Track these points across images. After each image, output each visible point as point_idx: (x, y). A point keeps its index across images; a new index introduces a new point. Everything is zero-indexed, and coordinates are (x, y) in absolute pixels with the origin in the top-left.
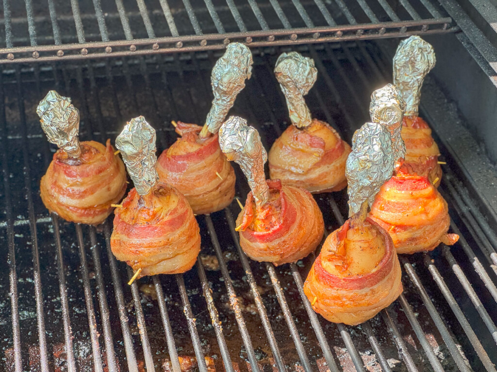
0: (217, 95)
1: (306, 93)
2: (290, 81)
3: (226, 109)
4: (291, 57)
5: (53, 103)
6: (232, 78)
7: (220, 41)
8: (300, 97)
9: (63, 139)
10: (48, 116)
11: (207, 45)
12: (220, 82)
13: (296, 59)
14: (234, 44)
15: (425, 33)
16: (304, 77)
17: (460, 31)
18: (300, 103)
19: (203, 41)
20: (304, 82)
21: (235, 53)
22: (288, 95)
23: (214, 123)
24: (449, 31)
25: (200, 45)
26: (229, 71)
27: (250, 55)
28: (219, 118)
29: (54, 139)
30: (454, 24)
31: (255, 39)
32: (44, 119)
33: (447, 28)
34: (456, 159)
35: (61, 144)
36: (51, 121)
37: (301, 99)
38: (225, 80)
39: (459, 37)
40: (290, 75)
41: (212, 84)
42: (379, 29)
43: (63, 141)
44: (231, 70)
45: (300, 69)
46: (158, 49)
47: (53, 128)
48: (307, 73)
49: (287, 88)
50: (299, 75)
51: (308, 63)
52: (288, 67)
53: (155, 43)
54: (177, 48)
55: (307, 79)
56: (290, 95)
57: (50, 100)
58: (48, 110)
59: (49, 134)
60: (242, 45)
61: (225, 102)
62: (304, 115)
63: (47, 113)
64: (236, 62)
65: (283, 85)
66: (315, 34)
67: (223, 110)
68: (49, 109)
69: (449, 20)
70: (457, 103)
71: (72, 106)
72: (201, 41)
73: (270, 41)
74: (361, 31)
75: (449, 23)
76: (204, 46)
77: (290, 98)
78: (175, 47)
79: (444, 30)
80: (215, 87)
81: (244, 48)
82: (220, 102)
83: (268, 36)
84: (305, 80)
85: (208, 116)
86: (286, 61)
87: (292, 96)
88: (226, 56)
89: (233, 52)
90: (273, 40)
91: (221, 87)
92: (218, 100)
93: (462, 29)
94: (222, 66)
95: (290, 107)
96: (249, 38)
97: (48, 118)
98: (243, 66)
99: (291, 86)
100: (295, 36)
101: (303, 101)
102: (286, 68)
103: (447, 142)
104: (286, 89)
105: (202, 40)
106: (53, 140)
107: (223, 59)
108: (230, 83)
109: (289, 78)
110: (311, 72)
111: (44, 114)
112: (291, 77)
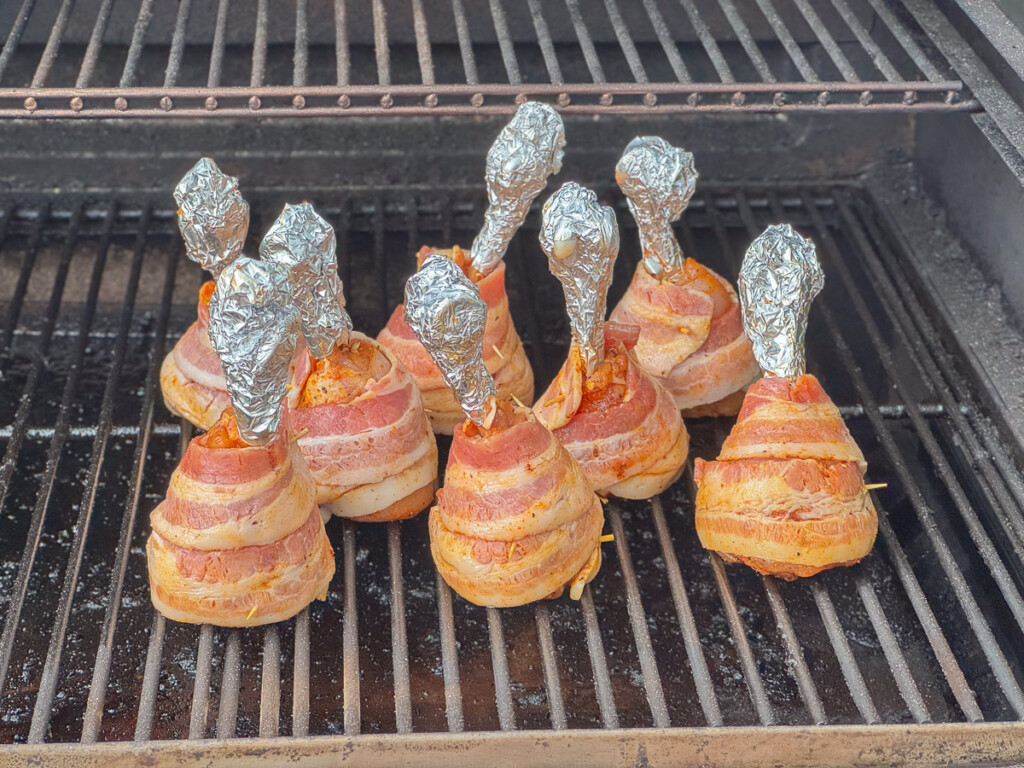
0: (493, 197)
1: (676, 217)
2: (643, 191)
3: (508, 226)
4: (647, 146)
5: (202, 178)
6: (521, 164)
7: (509, 99)
8: (664, 224)
9: (214, 254)
10: (191, 203)
11: (483, 105)
12: (499, 170)
13: (657, 148)
14: (531, 103)
15: (910, 107)
16: (668, 184)
17: (981, 109)
18: (663, 236)
19: (476, 96)
20: (668, 194)
21: (530, 117)
22: (641, 218)
23: (486, 253)
24: (957, 106)
25: (471, 105)
26: (518, 152)
27: (560, 127)
28: (495, 245)
29: (197, 251)
30: (966, 93)
31: (575, 98)
32: (185, 210)
33: (954, 101)
34: (982, 375)
35: (209, 262)
36: (195, 212)
37: (665, 229)
38: (509, 166)
39: (977, 118)
40: (642, 179)
41: (486, 177)
42: (818, 93)
43: (212, 257)
44: (522, 151)
45: (662, 167)
46: (392, 106)
47: (197, 227)
48: (674, 176)
49: (639, 206)
50: (661, 179)
51: (677, 158)
52: (639, 163)
53: (386, 94)
54: (427, 106)
55: (674, 187)
56: (645, 218)
57: (199, 172)
58: (192, 191)
59: (189, 239)
60: (546, 107)
61: (507, 213)
62: (670, 259)
63: (189, 197)
64: (531, 135)
65: (632, 199)
66: (690, 97)
67: (503, 228)
68: (195, 189)
69: (958, 85)
70: (1000, 284)
71: (238, 194)
72: (472, 95)
73: (605, 105)
74: (782, 96)
75: (958, 92)
76: (476, 107)
77: (644, 224)
78: (424, 105)
79: (947, 105)
80: (490, 182)
81: (549, 113)
82: (498, 212)
83: (600, 95)
84: (669, 190)
85: (475, 241)
86: (636, 151)
87: (648, 220)
88: (512, 124)
89: (527, 117)
90: (611, 102)
91: (501, 182)
92: (494, 208)
93: (983, 104)
94: (506, 143)
95: (645, 244)
96: (565, 95)
97: (191, 206)
98: (544, 144)
99: (646, 201)
100: (650, 98)
101: (671, 234)
102: (635, 165)
103: (971, 348)
104: (637, 208)
105: (476, 93)
106: (195, 253)
107: (509, 129)
108: (517, 173)
109: (643, 184)
110: (682, 176)
111: (184, 198)
112: (644, 182)
